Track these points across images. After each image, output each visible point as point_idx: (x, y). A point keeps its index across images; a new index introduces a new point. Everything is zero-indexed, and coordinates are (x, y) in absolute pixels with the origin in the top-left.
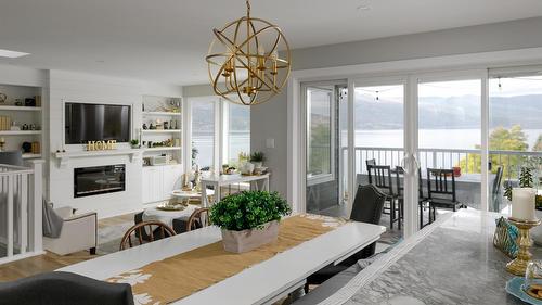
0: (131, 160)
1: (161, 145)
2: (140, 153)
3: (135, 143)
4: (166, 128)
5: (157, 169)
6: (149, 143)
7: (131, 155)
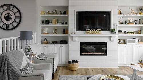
0: (110, 40)
1: (133, 33)
2: (116, 37)
3: (112, 31)
4: (136, 24)
5: (128, 46)
6: (125, 32)
7: (110, 38)
